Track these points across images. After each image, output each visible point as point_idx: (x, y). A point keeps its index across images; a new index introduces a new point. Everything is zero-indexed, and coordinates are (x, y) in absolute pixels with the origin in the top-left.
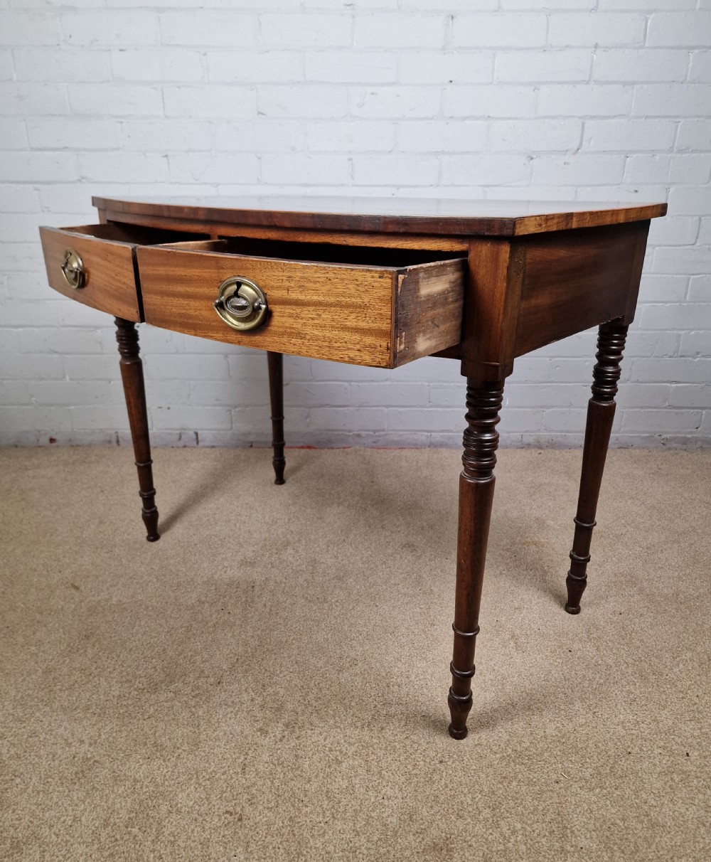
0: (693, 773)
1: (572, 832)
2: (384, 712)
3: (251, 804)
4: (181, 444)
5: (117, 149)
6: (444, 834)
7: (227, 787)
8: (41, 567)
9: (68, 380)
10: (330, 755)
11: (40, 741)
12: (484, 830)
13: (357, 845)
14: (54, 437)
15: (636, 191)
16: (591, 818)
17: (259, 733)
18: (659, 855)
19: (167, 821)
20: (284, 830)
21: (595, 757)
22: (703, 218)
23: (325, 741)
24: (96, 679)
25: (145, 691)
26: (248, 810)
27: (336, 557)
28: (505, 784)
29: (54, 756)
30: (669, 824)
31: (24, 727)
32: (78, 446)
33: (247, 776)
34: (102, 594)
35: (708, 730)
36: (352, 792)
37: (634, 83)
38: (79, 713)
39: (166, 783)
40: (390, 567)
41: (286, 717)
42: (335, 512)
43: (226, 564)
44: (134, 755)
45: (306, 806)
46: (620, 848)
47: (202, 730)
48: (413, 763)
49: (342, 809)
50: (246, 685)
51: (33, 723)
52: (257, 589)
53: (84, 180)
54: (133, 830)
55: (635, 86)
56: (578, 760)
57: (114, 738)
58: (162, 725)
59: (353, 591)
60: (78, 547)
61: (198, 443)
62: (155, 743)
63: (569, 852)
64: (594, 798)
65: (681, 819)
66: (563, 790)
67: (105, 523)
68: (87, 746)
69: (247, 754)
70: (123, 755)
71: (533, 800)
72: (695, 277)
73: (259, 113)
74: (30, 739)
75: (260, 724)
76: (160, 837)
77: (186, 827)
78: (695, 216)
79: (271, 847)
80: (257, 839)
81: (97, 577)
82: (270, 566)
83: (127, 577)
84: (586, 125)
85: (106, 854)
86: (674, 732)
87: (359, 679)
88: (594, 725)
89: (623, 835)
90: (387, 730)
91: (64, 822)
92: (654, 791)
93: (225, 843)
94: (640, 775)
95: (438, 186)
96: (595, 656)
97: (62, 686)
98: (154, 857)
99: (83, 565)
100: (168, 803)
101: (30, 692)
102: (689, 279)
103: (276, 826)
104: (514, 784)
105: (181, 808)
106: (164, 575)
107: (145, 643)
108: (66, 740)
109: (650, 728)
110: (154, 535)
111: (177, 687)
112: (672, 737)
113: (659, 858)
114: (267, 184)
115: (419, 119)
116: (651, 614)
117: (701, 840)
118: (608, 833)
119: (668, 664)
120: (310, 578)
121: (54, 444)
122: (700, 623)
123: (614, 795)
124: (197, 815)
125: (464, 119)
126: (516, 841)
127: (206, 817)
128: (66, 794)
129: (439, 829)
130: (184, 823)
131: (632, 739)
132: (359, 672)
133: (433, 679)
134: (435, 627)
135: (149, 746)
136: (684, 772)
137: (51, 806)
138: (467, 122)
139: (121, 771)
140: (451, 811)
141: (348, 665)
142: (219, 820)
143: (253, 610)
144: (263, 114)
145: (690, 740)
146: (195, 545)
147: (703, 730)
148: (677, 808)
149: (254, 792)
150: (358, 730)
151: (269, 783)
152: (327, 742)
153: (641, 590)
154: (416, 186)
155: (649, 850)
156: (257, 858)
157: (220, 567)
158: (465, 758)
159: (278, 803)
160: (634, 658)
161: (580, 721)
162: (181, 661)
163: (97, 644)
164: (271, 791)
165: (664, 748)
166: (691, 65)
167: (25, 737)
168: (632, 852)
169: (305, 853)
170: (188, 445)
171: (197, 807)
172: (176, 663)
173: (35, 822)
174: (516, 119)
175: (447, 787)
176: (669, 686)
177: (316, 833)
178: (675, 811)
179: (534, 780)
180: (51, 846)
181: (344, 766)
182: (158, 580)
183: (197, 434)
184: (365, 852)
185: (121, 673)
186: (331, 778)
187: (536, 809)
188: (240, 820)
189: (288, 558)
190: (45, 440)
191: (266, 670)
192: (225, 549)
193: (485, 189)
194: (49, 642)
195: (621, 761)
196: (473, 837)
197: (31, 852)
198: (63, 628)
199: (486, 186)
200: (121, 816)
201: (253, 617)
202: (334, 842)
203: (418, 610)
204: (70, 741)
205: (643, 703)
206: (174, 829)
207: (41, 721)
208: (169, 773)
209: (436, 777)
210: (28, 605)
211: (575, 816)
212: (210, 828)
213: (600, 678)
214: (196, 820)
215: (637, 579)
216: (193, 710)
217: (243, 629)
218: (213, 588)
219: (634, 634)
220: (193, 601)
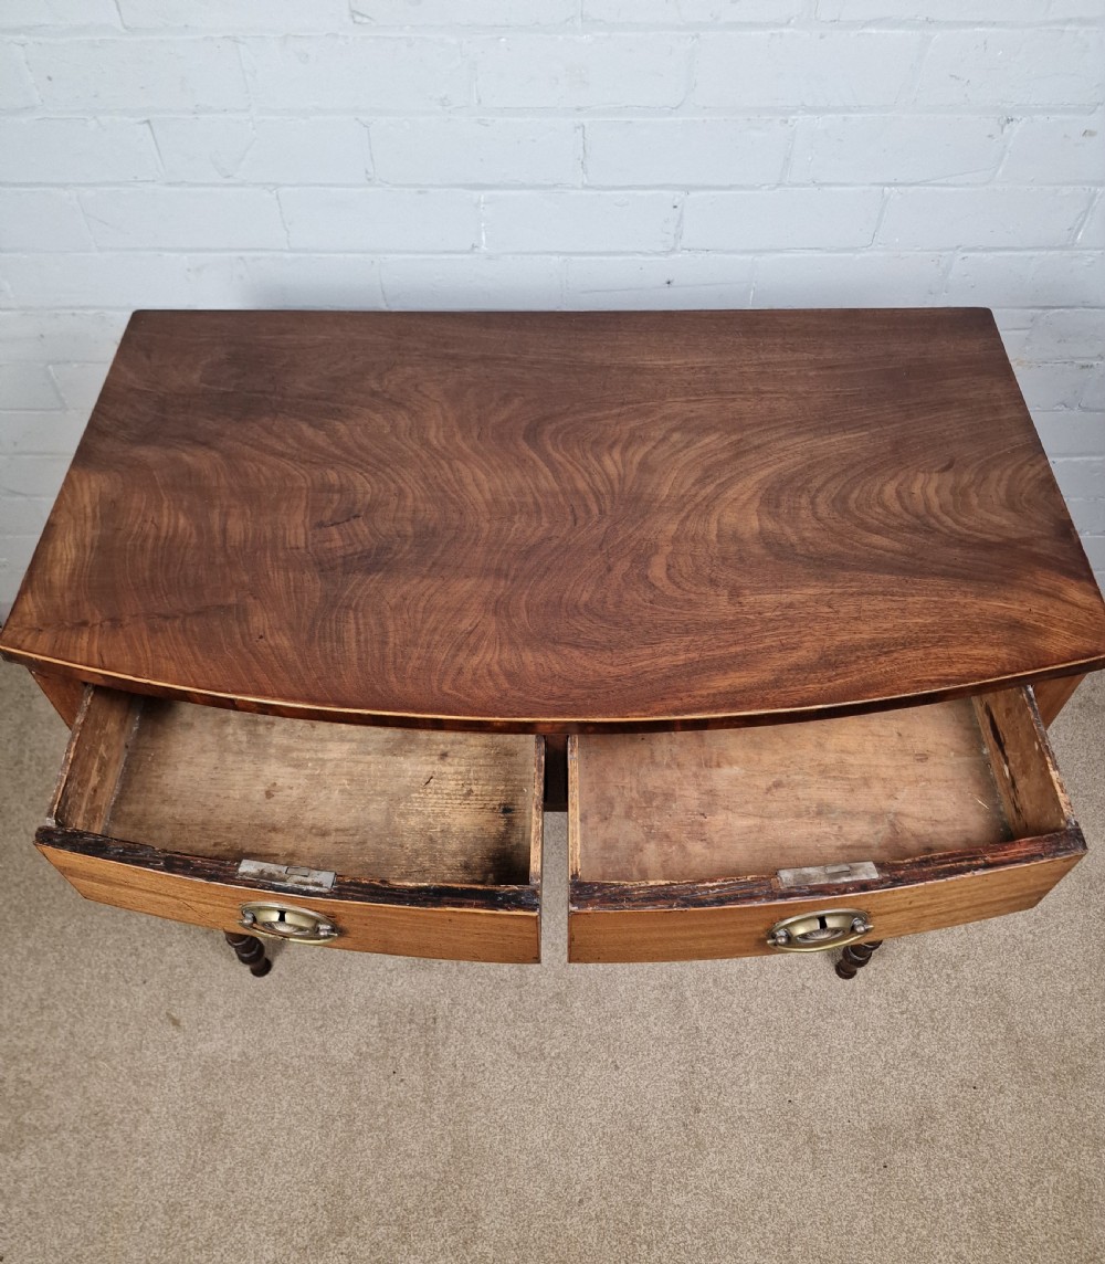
8: (113, 969)
34: (216, 1036)
52: (441, 1024)
59: (581, 1030)
73: (356, 14)
81: (201, 996)
95: (780, 185)
96: (921, 1179)
99: (176, 967)
114: (387, 183)
115: (751, 25)
116: (1015, 1088)
119: (1020, 1198)
134: (701, 1115)
143: (438, 1075)
153: (1010, 1029)
160: (976, 1185)
162: (348, 1192)
163: (227, 1152)
185: (271, 1216)
191: (466, 1210)
194: (161, 1147)
201: (439, 1091)
213: (923, 1227)
215: (1008, 1003)
217: (427, 1120)
218: (375, 1022)
219: (983, 1131)
220: (351, 1055)
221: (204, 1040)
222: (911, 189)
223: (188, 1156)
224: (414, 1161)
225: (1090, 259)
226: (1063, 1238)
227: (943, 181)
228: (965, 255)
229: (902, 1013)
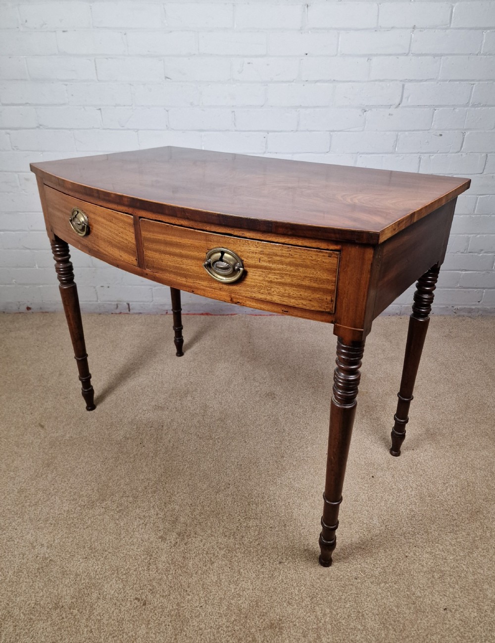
0: (448, 572)
1: (363, 615)
2: (245, 524)
3: (152, 593)
4: (118, 311)
5: (64, 104)
6: (278, 617)
7: (137, 580)
8: (19, 409)
9: (37, 268)
10: (207, 557)
11: (15, 544)
12: (305, 614)
13: (220, 624)
14: (29, 306)
15: (441, 135)
16: (376, 605)
17: (160, 540)
18: (419, 633)
19: (96, 605)
20: (173, 612)
21: (383, 560)
22: (489, 155)
23: (204, 546)
24: (53, 497)
25: (86, 507)
26: (150, 597)
27: (221, 403)
28: (321, 579)
29: (23, 556)
30: (428, 610)
31: (5, 534)
32: (46, 312)
33: (151, 572)
34: (59, 431)
35: (461, 540)
36: (219, 585)
37: (441, 55)
38: (41, 523)
39: (97, 577)
40: (257, 411)
41: (179, 528)
42: (222, 366)
43: (145, 408)
44: (77, 556)
45: (189, 595)
46: (393, 628)
47: (122, 537)
48: (261, 564)
49: (211, 597)
50: (154, 503)
51: (10, 531)
52: (165, 428)
53: (41, 127)
54: (74, 611)
55: (443, 57)
56: (371, 562)
57: (64, 542)
58: (96, 533)
59: (230, 430)
60: (44, 394)
61: (129, 310)
62: (91, 546)
63: (359, 630)
64: (380, 591)
65: (436, 606)
66: (360, 584)
67: (63, 375)
68: (45, 548)
69: (151, 555)
70: (69, 555)
71: (339, 592)
72: (482, 196)
73: (166, 78)
74: (8, 543)
75: (162, 533)
76: (91, 617)
77: (109, 609)
78: (483, 153)
79: (163, 625)
80: (155, 618)
81: (56, 418)
82: (175, 410)
83: (77, 418)
84: (405, 87)
85: (56, 628)
86: (438, 541)
87: (230, 499)
88: (385, 535)
89: (396, 618)
90: (246, 538)
91: (29, 605)
92: (420, 585)
93: (134, 621)
94: (412, 573)
95: (297, 131)
96: (391, 482)
97: (31, 502)
98: (87, 631)
99: (47, 409)
100: (98, 592)
101: (9, 507)
102: (477, 198)
103: (168, 609)
104: (328, 579)
105: (106, 595)
106: (102, 417)
107: (87, 470)
108: (32, 544)
109: (422, 538)
111: (107, 504)
112: (437, 545)
113: (418, 635)
114: (173, 129)
115: (283, 82)
116: (432, 450)
117: (448, 622)
118: (386, 617)
119: (440, 488)
120: (201, 419)
121: (30, 311)
122: (465, 456)
123: (394, 588)
124: (116, 601)
125: (317, 81)
126: (325, 622)
127: (122, 603)
128: (31, 584)
129: (275, 613)
130: (108, 606)
131: (410, 546)
132: (230, 493)
133: (280, 499)
134: (284, 458)
135: (86, 548)
136: (442, 571)
137: (21, 593)
138: (318, 84)
139: (68, 567)
140: (284, 599)
141: (223, 488)
142: (131, 604)
143: (162, 444)
144: (169, 78)
145: (448, 548)
146: (125, 393)
147: (458, 540)
148: (433, 599)
149: (154, 584)
150: (227, 538)
151: (165, 577)
152: (205, 547)
154: (281, 131)
155: (413, 629)
156: (154, 632)
157: (140, 411)
158: (297, 560)
159: (170, 592)
160: (417, 483)
161: (376, 532)
162: (110, 484)
163: (54, 470)
164: (166, 584)
165: (431, 553)
166: (484, 41)
167: (5, 541)
168: (401, 630)
169: (185, 629)
170: (122, 311)
171: (117, 595)
172: (108, 487)
173: (10, 604)
174: (354, 81)
175: (283, 582)
176: (438, 506)
177: (193, 615)
178: (433, 601)
179: (341, 577)
180: (20, 622)
181: (216, 566)
182: (98, 420)
183: (128, 304)
184: (225, 629)
185: (70, 494)
186: (206, 574)
187: (340, 599)
188: (145, 604)
189: (187, 404)
190: (23, 309)
191: (167, 492)
192: (145, 396)
193: (331, 133)
194: (23, 469)
195: (400, 562)
196: (297, 618)
197: (7, 626)
198: (32, 457)
199: (332, 131)
200: (66, 601)
201: (161, 450)
202: (205, 621)
203: (274, 445)
204: (34, 544)
205: (420, 518)
206: (100, 611)
207: (16, 529)
208: (99, 569)
209: (276, 574)
210: (9, 440)
211: (366, 603)
212: (124, 610)
213: (393, 499)
214: (115, 604)
216: (117, 522)
217: (154, 460)
218: (135, 427)
219: (419, 465)
220: (121, 438)
221: (54, 433)
222: (339, 133)
223: (35, 471)
224: (144, 474)
225: (402, 157)
226: (462, 504)
227: (348, 130)
228: (361, 155)
229: (378, 425)
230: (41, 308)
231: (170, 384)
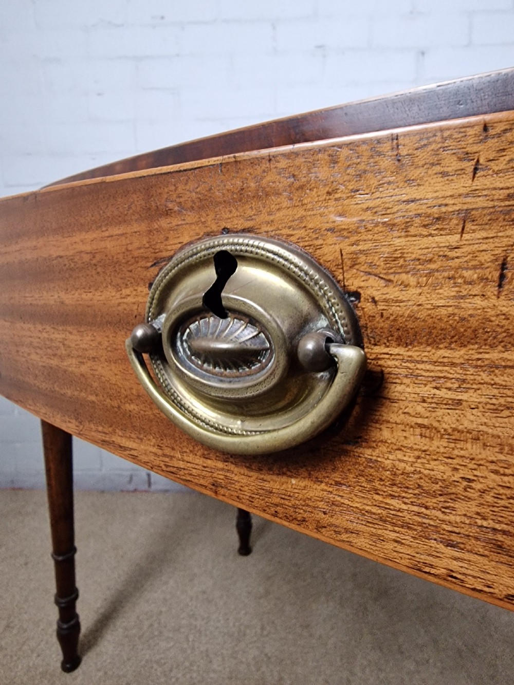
4: (131, 487)
61: (150, 486)
67: (13, 628)
110: (71, 662)
170: (138, 489)
183: (149, 476)
230: (12, 482)
231: (223, 659)
